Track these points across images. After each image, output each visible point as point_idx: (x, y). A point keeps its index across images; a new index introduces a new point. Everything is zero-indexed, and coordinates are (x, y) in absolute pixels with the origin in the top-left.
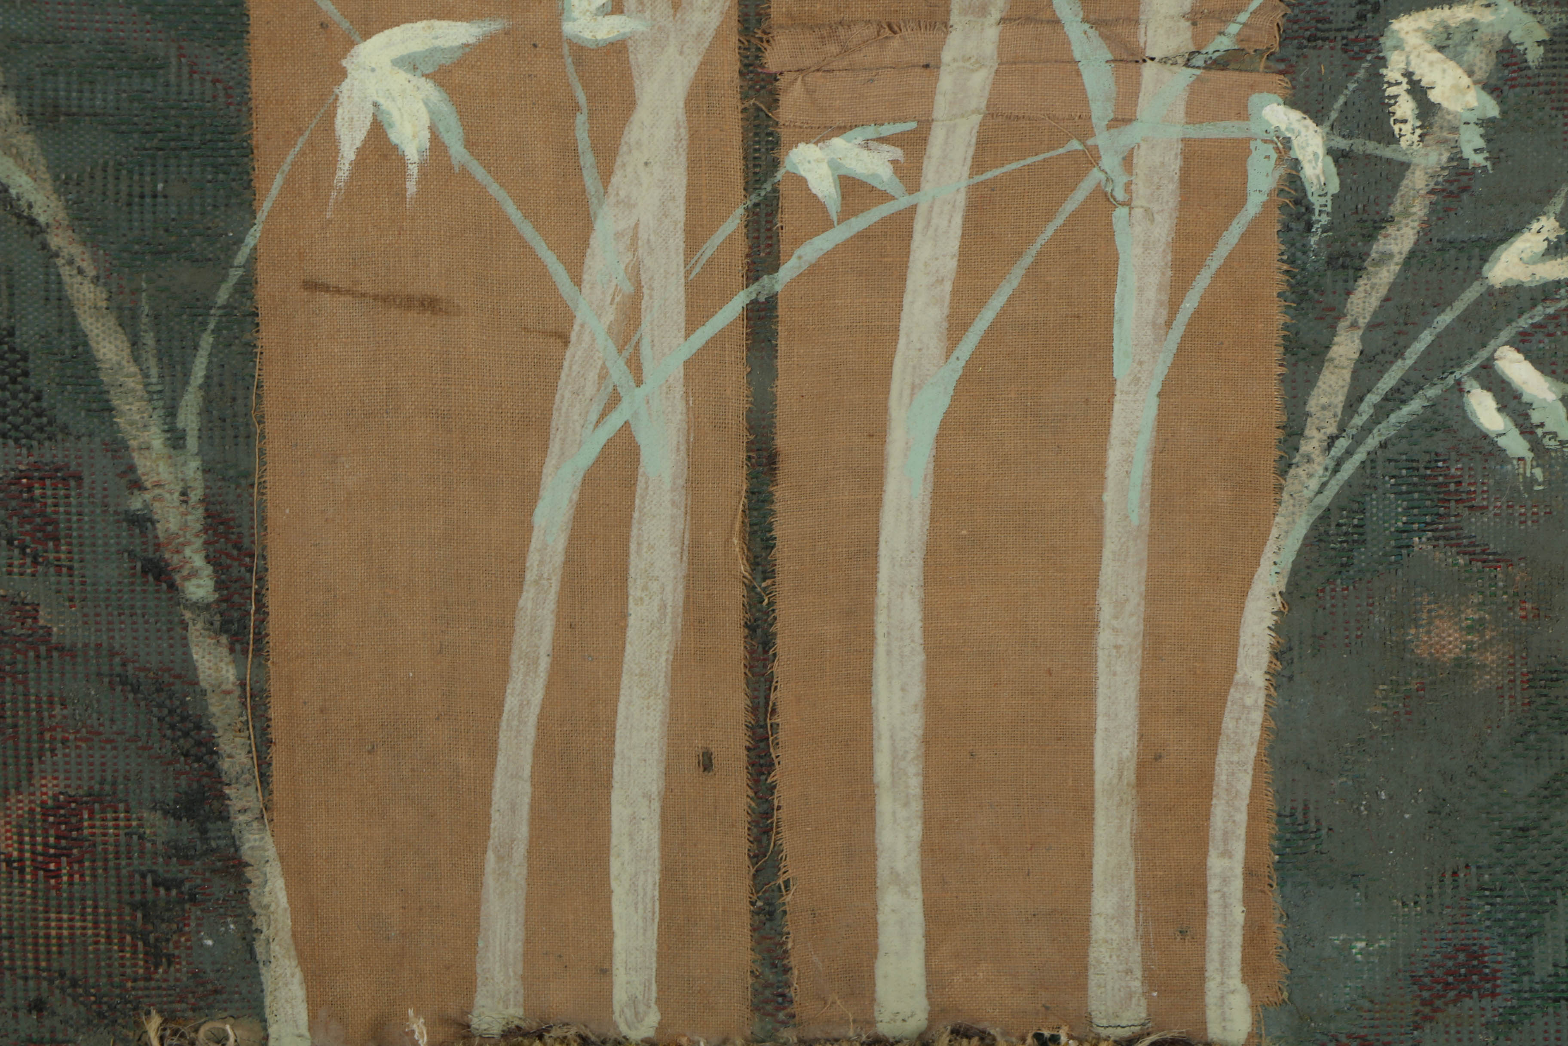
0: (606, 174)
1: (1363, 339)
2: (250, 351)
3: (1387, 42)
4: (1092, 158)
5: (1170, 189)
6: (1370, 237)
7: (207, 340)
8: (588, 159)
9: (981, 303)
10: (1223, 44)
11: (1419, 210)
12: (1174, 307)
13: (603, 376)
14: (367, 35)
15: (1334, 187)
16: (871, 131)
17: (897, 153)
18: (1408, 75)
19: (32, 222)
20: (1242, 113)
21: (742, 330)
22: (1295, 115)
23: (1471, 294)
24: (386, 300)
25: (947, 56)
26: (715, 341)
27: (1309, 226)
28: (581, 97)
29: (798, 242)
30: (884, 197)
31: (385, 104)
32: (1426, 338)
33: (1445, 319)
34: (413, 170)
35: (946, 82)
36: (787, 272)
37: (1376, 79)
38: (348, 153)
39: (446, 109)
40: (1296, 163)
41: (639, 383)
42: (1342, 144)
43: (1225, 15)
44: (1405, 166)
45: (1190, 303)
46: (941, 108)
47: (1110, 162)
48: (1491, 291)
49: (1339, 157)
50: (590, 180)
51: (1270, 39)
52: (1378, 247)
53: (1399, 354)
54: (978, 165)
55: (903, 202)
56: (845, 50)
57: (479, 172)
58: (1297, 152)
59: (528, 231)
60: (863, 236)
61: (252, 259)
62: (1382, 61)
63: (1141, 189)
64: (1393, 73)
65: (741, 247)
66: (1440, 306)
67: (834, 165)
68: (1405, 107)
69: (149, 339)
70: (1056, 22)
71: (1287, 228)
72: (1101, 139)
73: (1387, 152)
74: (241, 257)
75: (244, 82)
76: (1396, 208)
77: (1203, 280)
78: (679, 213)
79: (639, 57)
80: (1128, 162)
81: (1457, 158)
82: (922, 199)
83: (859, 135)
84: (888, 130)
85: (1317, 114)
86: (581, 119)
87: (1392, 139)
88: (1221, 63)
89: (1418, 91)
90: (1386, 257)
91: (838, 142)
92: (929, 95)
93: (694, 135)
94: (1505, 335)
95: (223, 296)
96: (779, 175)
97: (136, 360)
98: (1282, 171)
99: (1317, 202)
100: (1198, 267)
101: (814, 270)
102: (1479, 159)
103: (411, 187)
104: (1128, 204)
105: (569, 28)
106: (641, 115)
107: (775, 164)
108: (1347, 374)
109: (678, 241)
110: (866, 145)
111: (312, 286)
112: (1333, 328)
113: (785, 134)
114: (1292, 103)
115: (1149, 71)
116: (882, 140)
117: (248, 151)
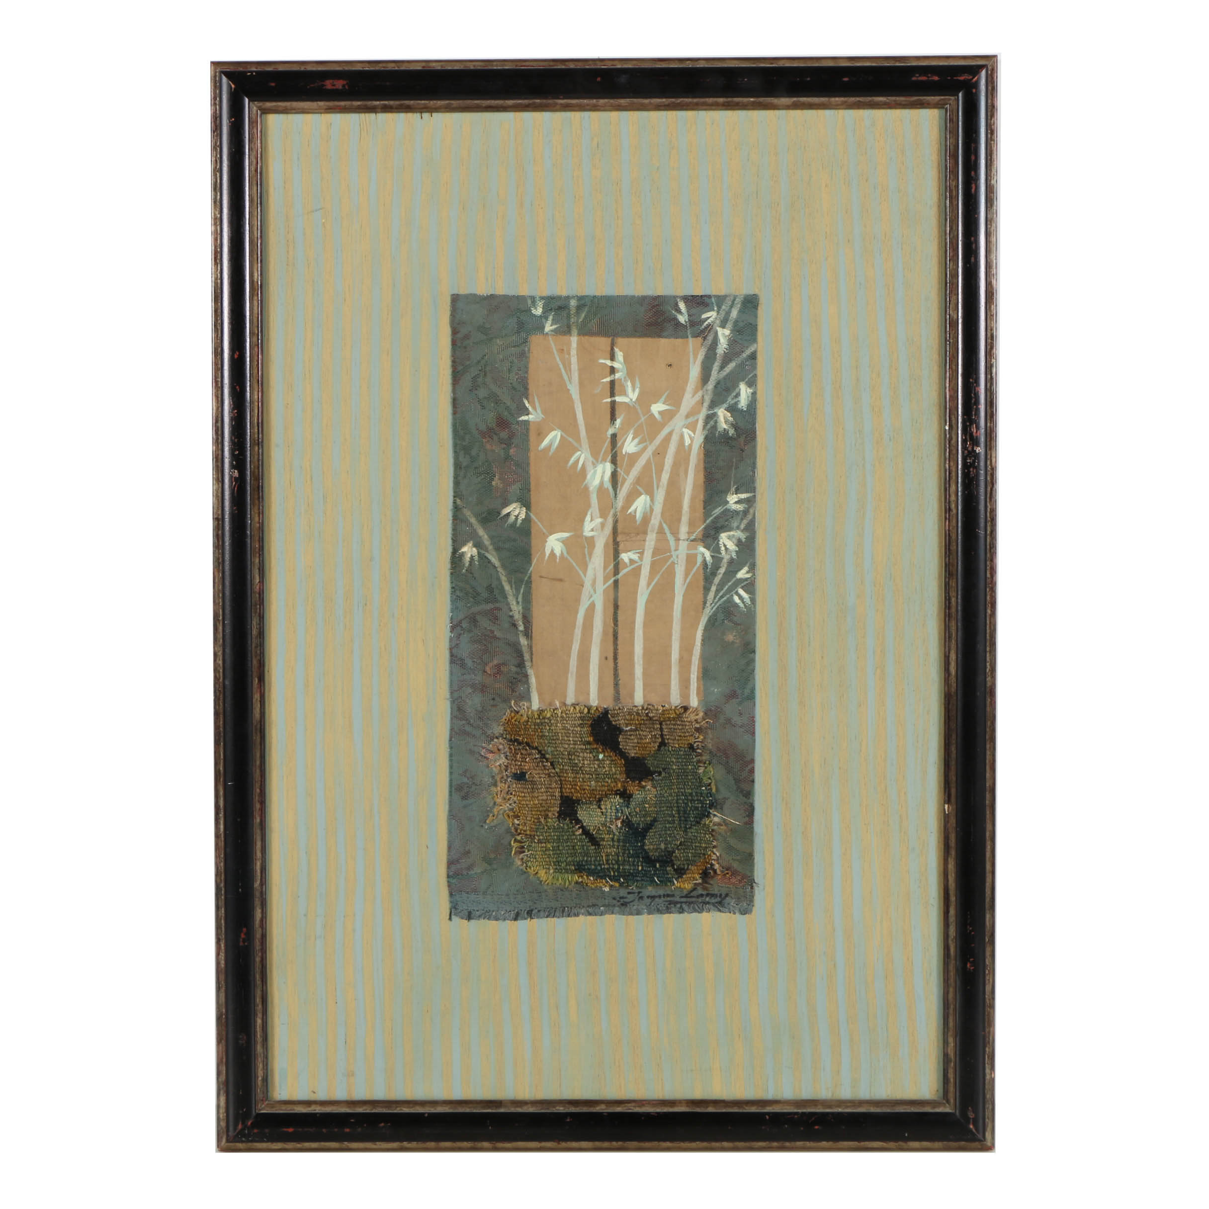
0: (590, 558)
1: (717, 587)
2: (530, 587)
3: (720, 537)
4: (671, 556)
5: (684, 561)
6: (718, 570)
7: (523, 586)
8: (587, 556)
9: (653, 581)
10: (693, 537)
11: (725, 566)
12: (685, 581)
13: (590, 592)
14: (551, 535)
15: (711, 562)
16: (635, 551)
17: (639, 555)
18: (723, 543)
19: (495, 566)
20: (696, 549)
21: (613, 585)
22: (705, 549)
23: (734, 580)
24: (554, 579)
25: (647, 539)
26: (608, 587)
27: (707, 568)
28: (586, 545)
29: (623, 569)
30: (637, 562)
31: (554, 547)
32: (727, 587)
33: (730, 584)
34: (558, 558)
35: (647, 543)
36: (621, 574)
37: (718, 544)
38: (547, 555)
39: (564, 548)
40: (705, 558)
41: (595, 593)
42: (713, 554)
43: (693, 533)
44: (723, 558)
45: (688, 581)
46: (646, 548)
47: (674, 557)
48: (737, 579)
49: (712, 556)
50: (587, 559)
51: (700, 537)
52: (719, 572)
53: (722, 590)
54: (652, 557)
55: (640, 563)
56: (631, 538)
57: (569, 558)
58: (705, 556)
59: (577, 568)
60: (633, 569)
61: (531, 574)
62: (719, 541)
63: (679, 561)
64: (721, 543)
65: (613, 571)
66: (729, 582)
67: (628, 557)
68: (723, 548)
69: (514, 586)
70: (665, 533)
71: (704, 568)
72: (673, 553)
73: (720, 556)
74: (529, 572)
75: (530, 542)
76: (721, 565)
77: (690, 577)
78: (602, 565)
79: (596, 539)
80: (677, 557)
81: (731, 557)
82: (643, 563)
83: (633, 552)
84: (637, 551)
85: (708, 549)
86: (586, 549)
87: (721, 554)
88: (692, 541)
89: (725, 546)
90: (720, 573)
91: (629, 553)
92: (644, 545)
93: (605, 552)
94: (740, 586)
95: (526, 579)
96: (619, 558)
97: (511, 589)
98: (703, 559)
99: (708, 564)
100: (689, 574)
101: (625, 575)
102: (735, 557)
103: (558, 560)
104: (677, 564)
105: (584, 534)
106: (596, 548)
107: (619, 557)
108: (714, 593)
109: (602, 570)
110: (634, 554)
111: (541, 577)
112: (711, 585)
113: (620, 552)
114: (704, 547)
115: (681, 542)
116: (636, 553)
117: (531, 555)
